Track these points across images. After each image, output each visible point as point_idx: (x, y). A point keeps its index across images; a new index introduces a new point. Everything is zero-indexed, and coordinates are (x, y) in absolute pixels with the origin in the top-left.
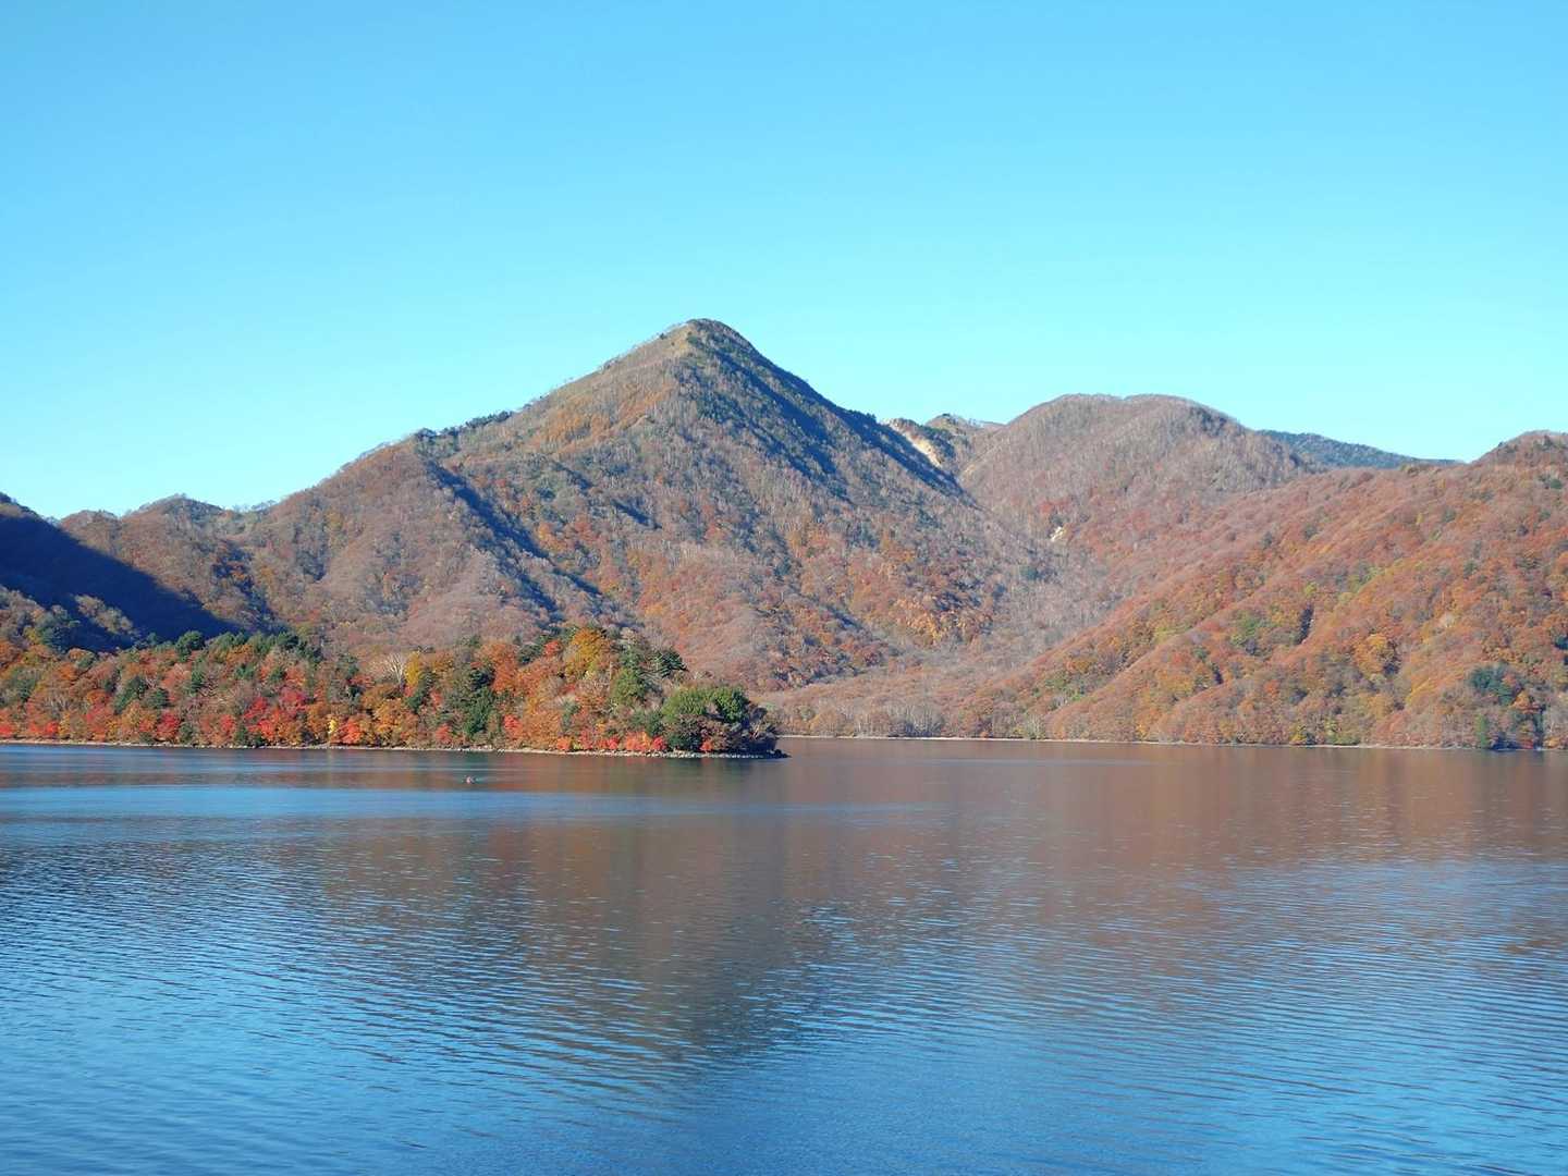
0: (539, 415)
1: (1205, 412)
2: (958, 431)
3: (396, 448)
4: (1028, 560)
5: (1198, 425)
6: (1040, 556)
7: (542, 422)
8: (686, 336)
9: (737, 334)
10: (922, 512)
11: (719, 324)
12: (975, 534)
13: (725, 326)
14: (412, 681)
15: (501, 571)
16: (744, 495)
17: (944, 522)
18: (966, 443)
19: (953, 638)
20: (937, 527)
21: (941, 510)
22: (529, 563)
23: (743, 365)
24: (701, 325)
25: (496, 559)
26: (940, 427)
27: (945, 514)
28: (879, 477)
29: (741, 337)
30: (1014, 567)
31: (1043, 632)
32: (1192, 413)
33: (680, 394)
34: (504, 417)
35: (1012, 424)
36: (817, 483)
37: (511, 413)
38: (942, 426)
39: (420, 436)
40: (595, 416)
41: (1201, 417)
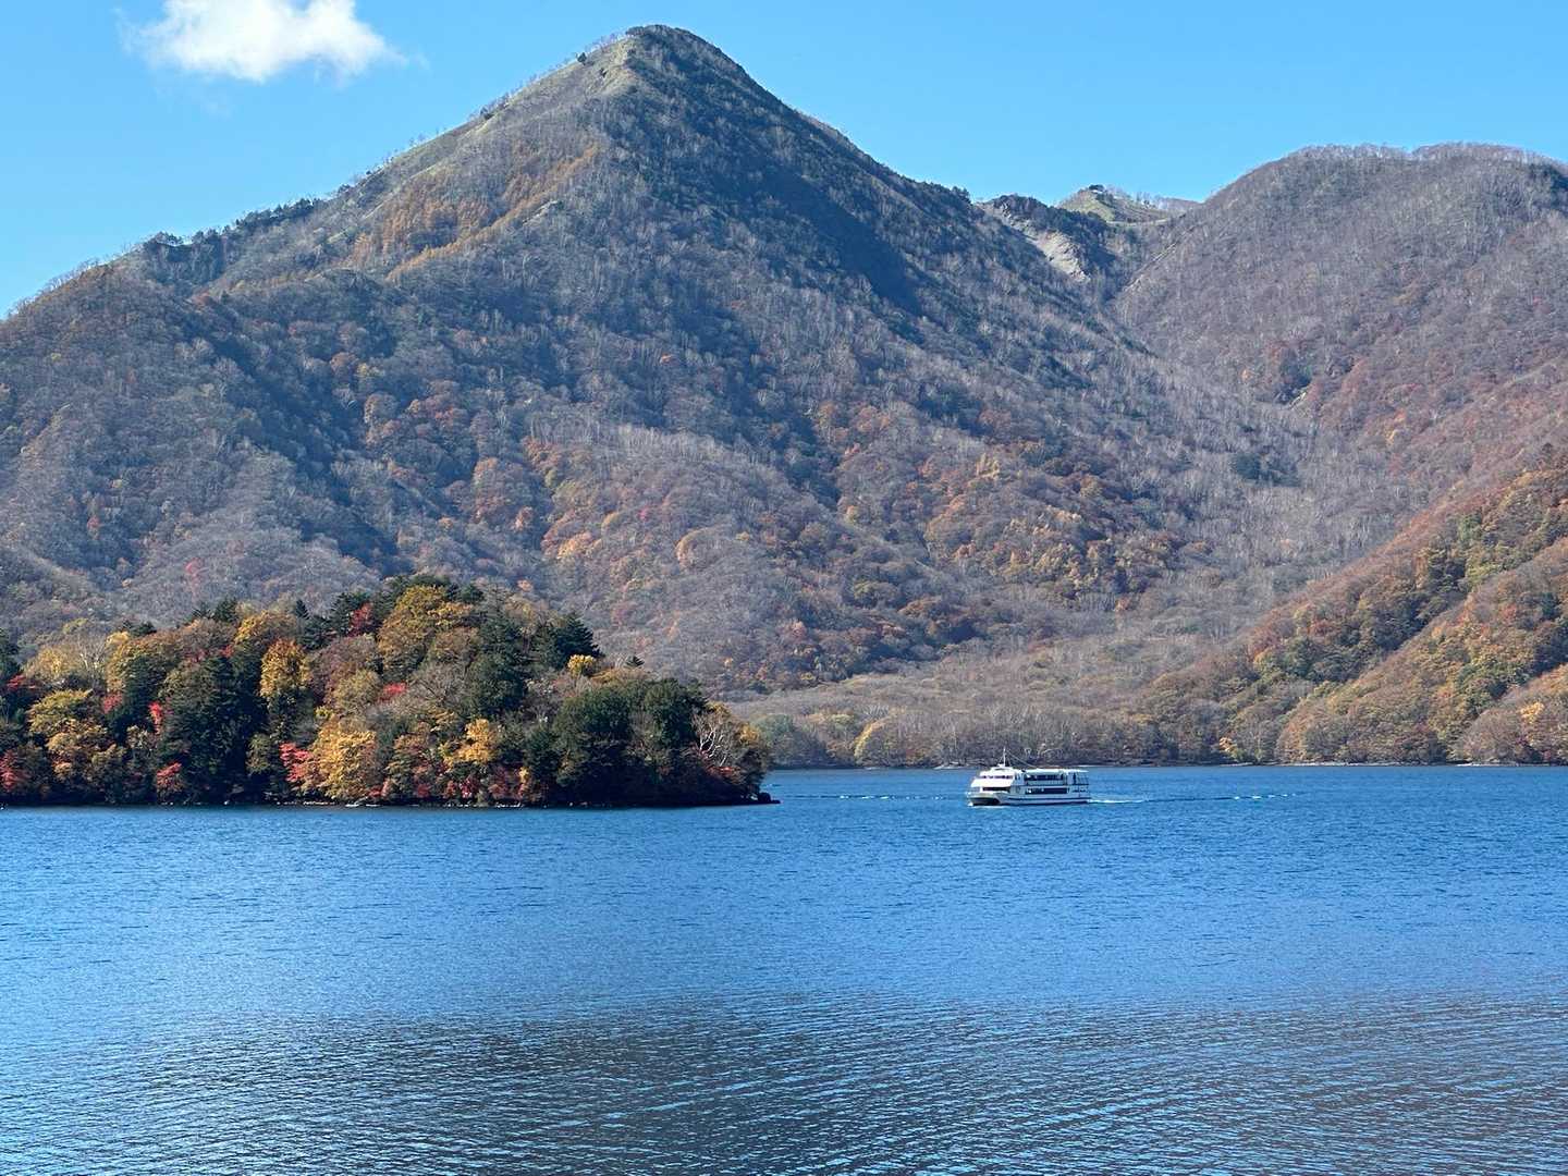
0: (365, 204)
1: (1556, 172)
2: (1118, 216)
3: (109, 270)
4: (1244, 444)
5: (1547, 196)
6: (1266, 438)
7: (369, 216)
8: (625, 57)
9: (717, 52)
10: (1054, 365)
11: (683, 35)
12: (1149, 398)
13: (694, 37)
14: (116, 682)
15: (298, 484)
16: (733, 338)
17: (1094, 378)
18: (1132, 237)
19: (1110, 587)
20: (1082, 387)
21: (1087, 358)
22: (348, 469)
23: (728, 105)
24: (650, 38)
25: (289, 464)
26: (1084, 210)
27: (1094, 367)
28: (975, 301)
29: (726, 58)
30: (1220, 457)
31: (1272, 572)
32: (1533, 176)
33: (615, 160)
34: (304, 211)
35: (1215, 202)
36: (865, 312)
37: (317, 202)
38: (1090, 206)
39: (153, 247)
40: (464, 204)
41: (1549, 182)
